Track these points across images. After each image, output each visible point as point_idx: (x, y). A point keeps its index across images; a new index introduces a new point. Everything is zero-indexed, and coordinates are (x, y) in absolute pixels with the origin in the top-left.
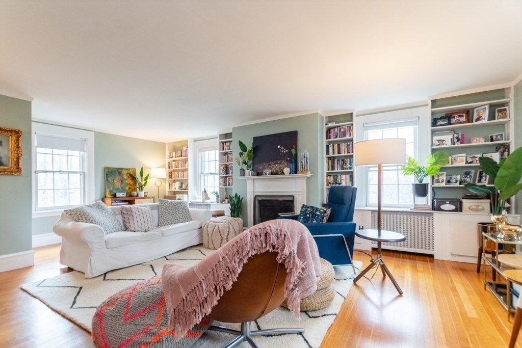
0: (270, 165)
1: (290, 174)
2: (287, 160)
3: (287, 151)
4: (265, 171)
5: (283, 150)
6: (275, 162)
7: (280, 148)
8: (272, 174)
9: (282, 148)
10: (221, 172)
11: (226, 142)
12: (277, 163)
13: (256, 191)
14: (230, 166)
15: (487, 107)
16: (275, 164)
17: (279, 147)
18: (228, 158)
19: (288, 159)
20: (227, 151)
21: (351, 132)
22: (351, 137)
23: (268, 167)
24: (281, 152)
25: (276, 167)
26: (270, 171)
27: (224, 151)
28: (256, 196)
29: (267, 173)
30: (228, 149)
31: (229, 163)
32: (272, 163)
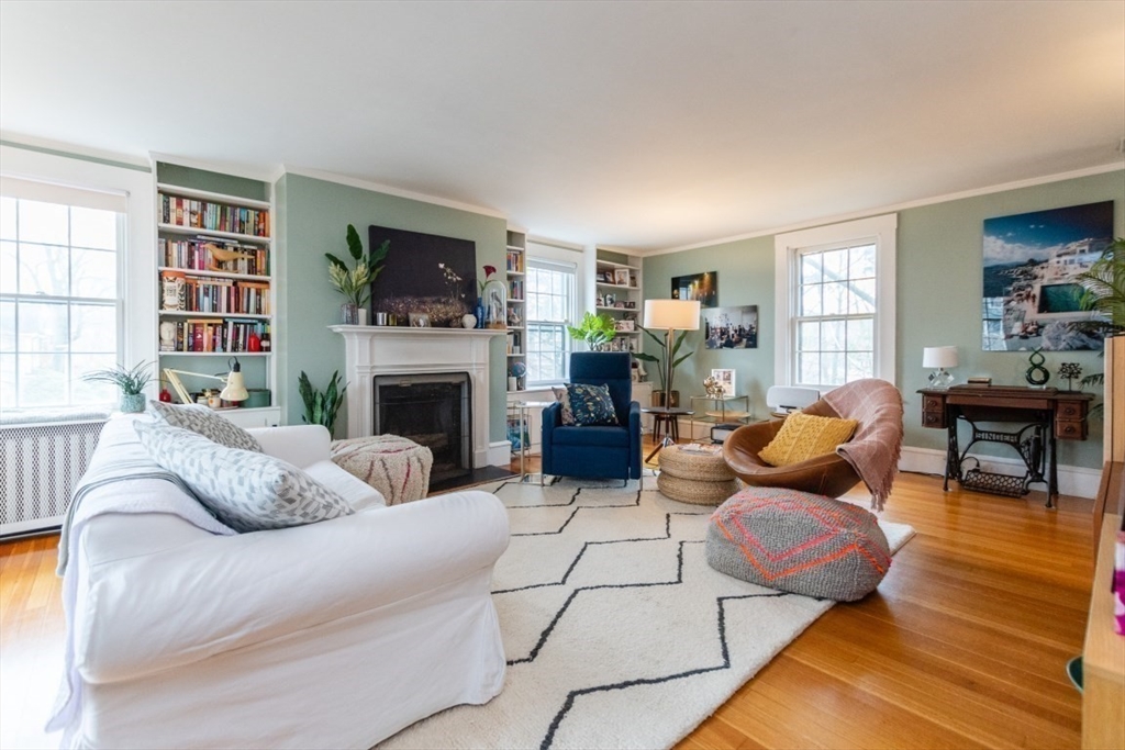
0: (424, 303)
1: (476, 327)
2: (460, 298)
3: (459, 279)
4: (412, 316)
5: (452, 275)
6: (434, 299)
7: (444, 270)
8: (434, 324)
9: (449, 270)
10: (170, 300)
11: (180, 198)
12: (439, 302)
13: (376, 364)
14: (201, 284)
15: (627, 271)
16: (434, 302)
17: (442, 266)
18: (191, 254)
19: (463, 296)
20: (186, 228)
21: (518, 264)
22: (518, 273)
23: (418, 308)
24: (448, 280)
25: (441, 310)
26: (426, 317)
27: (172, 226)
28: (376, 377)
29: (422, 322)
30: (191, 224)
31: (196, 271)
32: (428, 299)
